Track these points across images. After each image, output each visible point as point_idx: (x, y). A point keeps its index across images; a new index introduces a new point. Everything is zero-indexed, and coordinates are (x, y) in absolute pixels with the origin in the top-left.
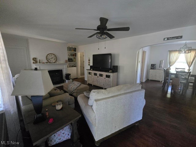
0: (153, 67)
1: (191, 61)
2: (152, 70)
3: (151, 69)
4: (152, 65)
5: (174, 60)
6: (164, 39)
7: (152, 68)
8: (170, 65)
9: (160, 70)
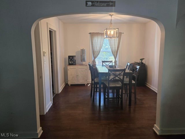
0: (71, 60)
1: (116, 50)
2: (72, 67)
3: (70, 64)
4: (69, 57)
5: (98, 48)
6: (87, 4)
7: (70, 62)
8: (94, 56)
9: (82, 65)
